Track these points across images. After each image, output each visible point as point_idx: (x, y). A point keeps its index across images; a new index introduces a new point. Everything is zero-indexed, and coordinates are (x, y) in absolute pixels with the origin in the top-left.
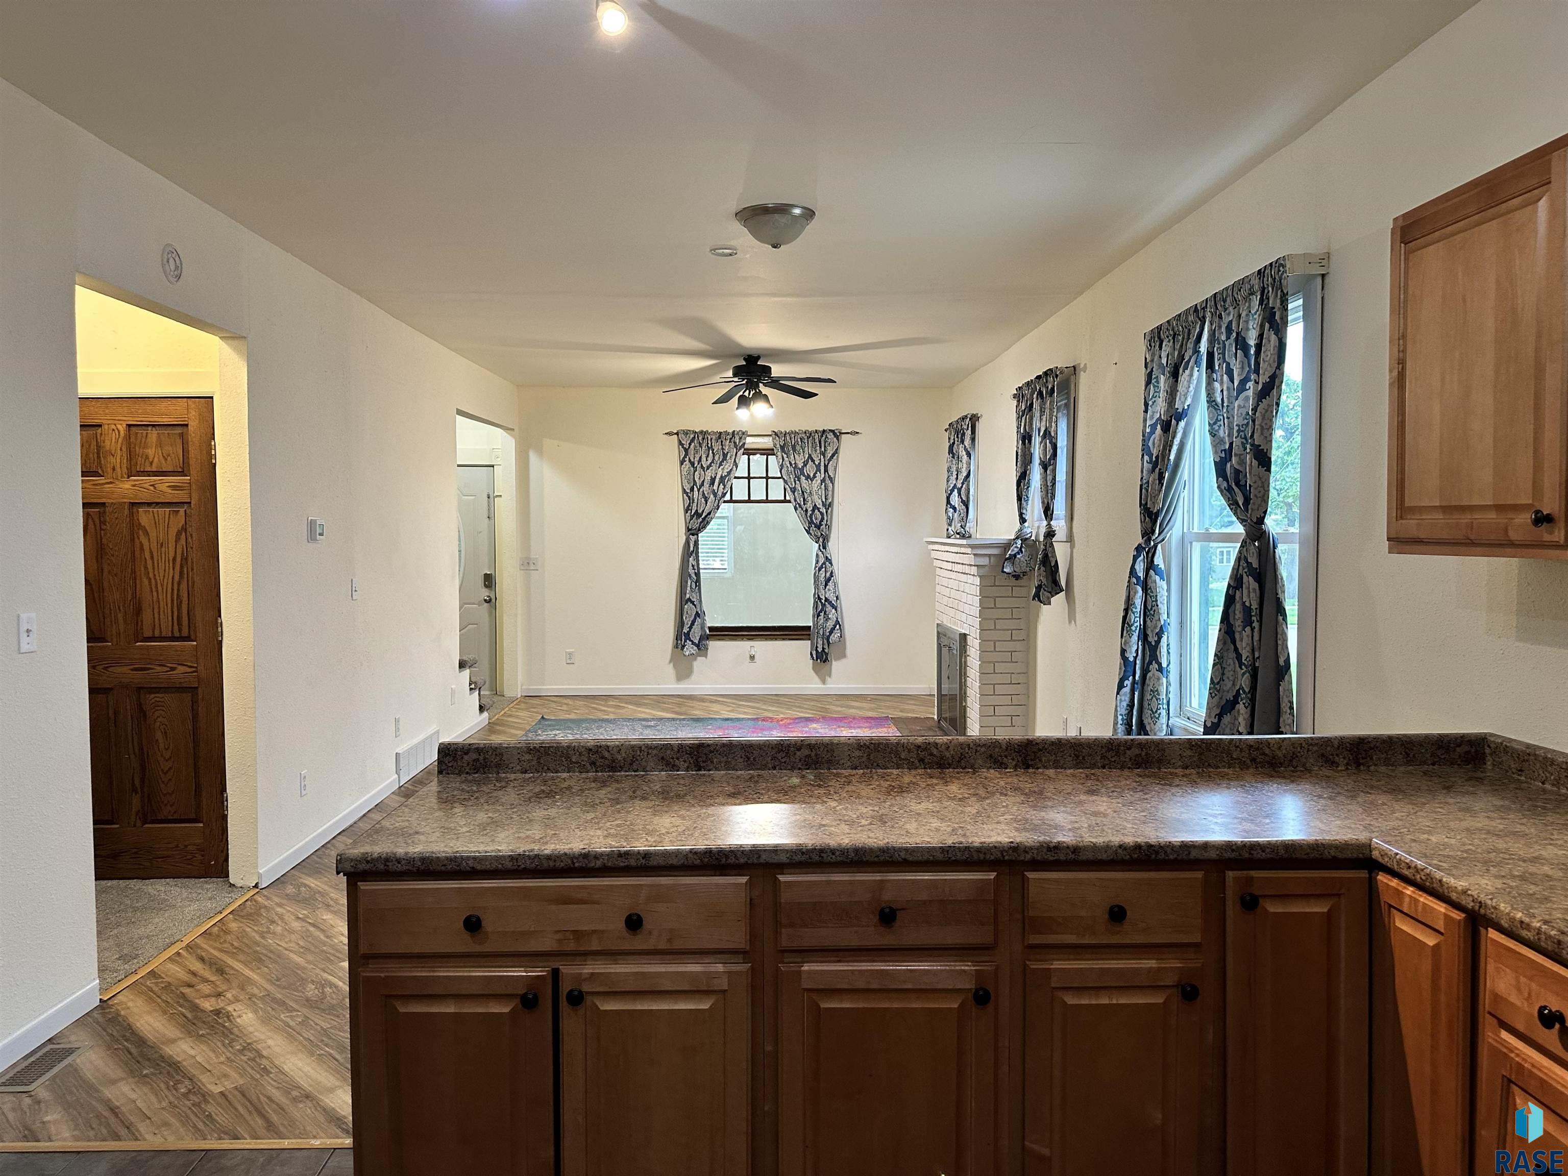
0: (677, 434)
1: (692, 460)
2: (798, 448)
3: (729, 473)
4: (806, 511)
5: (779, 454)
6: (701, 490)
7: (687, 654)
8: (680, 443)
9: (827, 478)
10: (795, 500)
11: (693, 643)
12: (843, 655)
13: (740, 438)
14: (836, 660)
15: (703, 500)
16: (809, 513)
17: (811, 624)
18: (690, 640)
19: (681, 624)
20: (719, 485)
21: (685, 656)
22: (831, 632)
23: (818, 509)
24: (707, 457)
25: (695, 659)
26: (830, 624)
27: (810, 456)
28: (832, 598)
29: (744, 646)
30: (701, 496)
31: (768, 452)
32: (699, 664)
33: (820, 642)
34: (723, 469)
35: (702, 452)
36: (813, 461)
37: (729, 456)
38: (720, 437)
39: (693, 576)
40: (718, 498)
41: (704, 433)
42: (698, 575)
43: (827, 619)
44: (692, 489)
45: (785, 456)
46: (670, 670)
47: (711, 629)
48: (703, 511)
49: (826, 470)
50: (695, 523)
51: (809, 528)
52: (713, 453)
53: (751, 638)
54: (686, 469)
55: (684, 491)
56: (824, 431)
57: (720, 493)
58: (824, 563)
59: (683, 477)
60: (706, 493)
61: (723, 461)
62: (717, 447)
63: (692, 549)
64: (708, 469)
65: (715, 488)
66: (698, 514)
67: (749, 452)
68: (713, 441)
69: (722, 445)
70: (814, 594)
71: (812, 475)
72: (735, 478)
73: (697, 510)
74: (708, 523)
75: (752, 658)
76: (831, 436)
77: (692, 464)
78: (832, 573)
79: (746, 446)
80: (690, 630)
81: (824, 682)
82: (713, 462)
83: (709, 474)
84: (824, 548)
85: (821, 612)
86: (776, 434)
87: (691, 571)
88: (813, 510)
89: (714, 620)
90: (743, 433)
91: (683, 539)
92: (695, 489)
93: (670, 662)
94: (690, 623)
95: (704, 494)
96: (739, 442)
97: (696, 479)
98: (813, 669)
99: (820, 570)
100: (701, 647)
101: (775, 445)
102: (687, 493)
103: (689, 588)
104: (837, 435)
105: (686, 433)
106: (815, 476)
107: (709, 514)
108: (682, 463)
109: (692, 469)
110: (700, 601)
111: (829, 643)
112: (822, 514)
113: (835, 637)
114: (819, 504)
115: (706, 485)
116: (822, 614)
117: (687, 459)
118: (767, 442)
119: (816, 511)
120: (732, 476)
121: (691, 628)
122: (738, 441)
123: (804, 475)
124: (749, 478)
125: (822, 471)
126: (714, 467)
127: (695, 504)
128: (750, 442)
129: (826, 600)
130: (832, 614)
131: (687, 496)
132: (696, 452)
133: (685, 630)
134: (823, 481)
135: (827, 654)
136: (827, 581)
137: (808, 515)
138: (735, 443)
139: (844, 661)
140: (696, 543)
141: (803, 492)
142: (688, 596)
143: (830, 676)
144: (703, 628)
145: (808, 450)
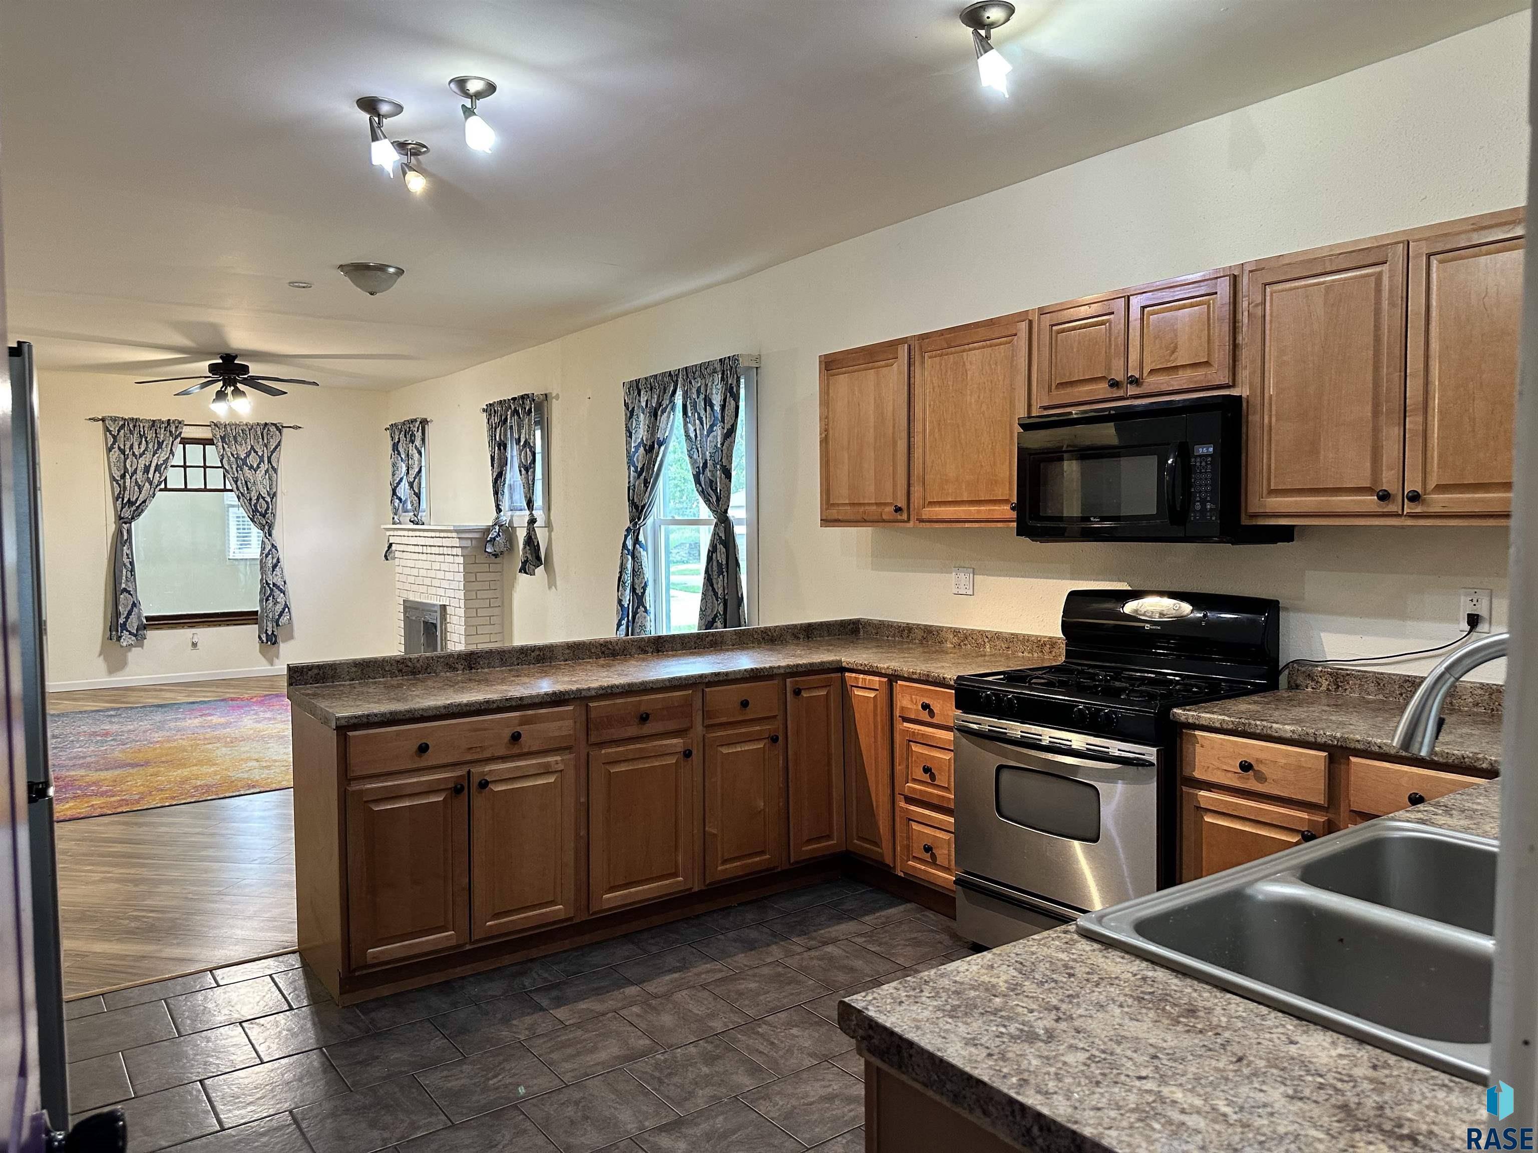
0: (103, 420)
1: (122, 447)
2: (239, 439)
3: (166, 461)
4: (250, 499)
5: (220, 444)
6: (134, 478)
7: (125, 644)
8: (107, 430)
9: (270, 469)
10: (238, 489)
11: (131, 633)
12: (290, 637)
13: (177, 427)
14: (283, 642)
15: (136, 488)
16: (254, 502)
17: (258, 608)
18: (127, 631)
19: (117, 614)
20: (155, 472)
21: (122, 646)
22: (280, 615)
23: (263, 498)
24: (140, 444)
25: (130, 650)
26: (279, 608)
27: (252, 446)
28: (280, 583)
29: (185, 634)
30: (133, 484)
31: (205, 442)
32: (134, 655)
33: (270, 625)
34: (158, 457)
35: (135, 439)
36: (256, 452)
37: (164, 446)
38: (153, 425)
39: (128, 565)
40: (154, 485)
41: (135, 421)
42: (132, 563)
43: (276, 603)
44: (123, 476)
45: (226, 446)
46: (100, 664)
47: (148, 619)
48: (137, 499)
49: (269, 462)
50: (127, 513)
51: (253, 516)
52: (146, 441)
53: (192, 626)
54: (114, 457)
55: (113, 479)
56: (266, 424)
57: (156, 482)
58: (270, 550)
59: (112, 464)
60: (139, 481)
61: (158, 449)
62: (150, 435)
63: (125, 537)
64: (141, 456)
65: (151, 476)
66: (130, 503)
67: (185, 442)
68: (146, 429)
69: (156, 433)
70: (262, 580)
71: (255, 466)
72: (172, 466)
73: (129, 499)
74: (142, 511)
75: (194, 645)
76: (273, 429)
77: (123, 452)
78: (278, 559)
79: (182, 436)
80: (127, 620)
81: (272, 664)
82: (146, 450)
83: (142, 462)
84: (270, 535)
85: (269, 596)
86: (216, 425)
87: (126, 561)
88: (258, 499)
89: (149, 609)
90: (180, 423)
91: (112, 528)
92: (128, 477)
93: (100, 655)
94: (126, 613)
95: (136, 482)
96: (176, 431)
97: (128, 466)
98: (261, 652)
99: (267, 556)
100: (139, 636)
101: (214, 435)
102: (117, 481)
103: (124, 578)
104: (279, 428)
105: (114, 419)
106: (258, 467)
107: (144, 502)
108: (110, 450)
109: (122, 456)
110: (136, 591)
111: (278, 625)
112: (267, 502)
113: (284, 620)
114: (264, 493)
115: (139, 474)
116: (271, 598)
117: (116, 446)
118: (206, 434)
119: (261, 500)
120: (169, 464)
121: (127, 618)
122: (173, 430)
123: (247, 466)
124: (185, 467)
125: (266, 462)
126: (148, 455)
127: (127, 492)
128: (187, 432)
129: (274, 585)
130: (281, 598)
131: (117, 483)
132: (126, 439)
133: (121, 621)
134: (267, 471)
135: (275, 636)
136: (274, 567)
137: (253, 503)
138: (171, 432)
139: (291, 643)
140: (129, 532)
141: (246, 482)
142: (123, 586)
143: (277, 657)
144: (139, 618)
145: (251, 442)
